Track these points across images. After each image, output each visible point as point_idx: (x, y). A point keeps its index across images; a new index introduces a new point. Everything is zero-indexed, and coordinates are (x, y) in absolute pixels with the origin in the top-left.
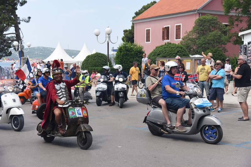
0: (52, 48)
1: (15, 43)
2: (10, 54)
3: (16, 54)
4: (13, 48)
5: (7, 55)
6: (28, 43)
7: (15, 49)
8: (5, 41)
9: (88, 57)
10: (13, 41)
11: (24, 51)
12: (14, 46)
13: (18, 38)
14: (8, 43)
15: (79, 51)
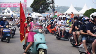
0: (68, 7)
1: (51, 5)
2: (49, 10)
3: (51, 10)
4: (50, 7)
5: (47, 11)
6: (57, 5)
7: (51, 8)
8: (47, 4)
9: (87, 11)
10: (50, 4)
11: (55, 9)
12: (50, 6)
13: (53, 2)
14: (48, 5)
15: (82, 8)
